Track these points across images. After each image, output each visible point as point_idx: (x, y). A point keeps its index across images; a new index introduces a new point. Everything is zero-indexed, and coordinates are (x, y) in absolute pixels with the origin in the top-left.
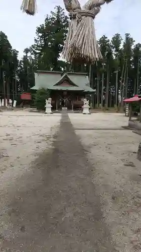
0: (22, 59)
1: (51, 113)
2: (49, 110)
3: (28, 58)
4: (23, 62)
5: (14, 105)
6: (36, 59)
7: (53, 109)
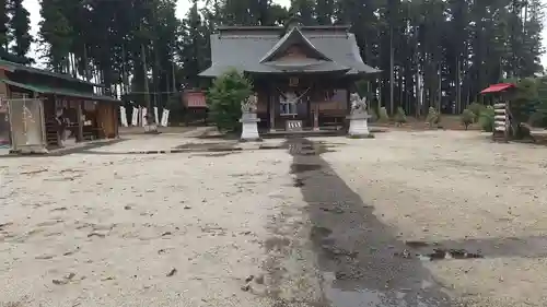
0: (186, 17)
1: (258, 140)
2: (250, 130)
3: (199, 13)
4: (189, 22)
5: (164, 122)
6: (217, 13)
7: (263, 126)
